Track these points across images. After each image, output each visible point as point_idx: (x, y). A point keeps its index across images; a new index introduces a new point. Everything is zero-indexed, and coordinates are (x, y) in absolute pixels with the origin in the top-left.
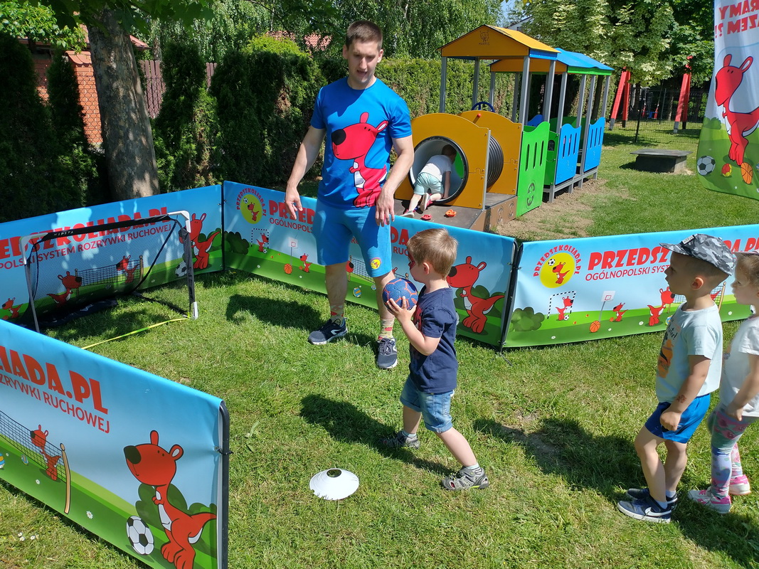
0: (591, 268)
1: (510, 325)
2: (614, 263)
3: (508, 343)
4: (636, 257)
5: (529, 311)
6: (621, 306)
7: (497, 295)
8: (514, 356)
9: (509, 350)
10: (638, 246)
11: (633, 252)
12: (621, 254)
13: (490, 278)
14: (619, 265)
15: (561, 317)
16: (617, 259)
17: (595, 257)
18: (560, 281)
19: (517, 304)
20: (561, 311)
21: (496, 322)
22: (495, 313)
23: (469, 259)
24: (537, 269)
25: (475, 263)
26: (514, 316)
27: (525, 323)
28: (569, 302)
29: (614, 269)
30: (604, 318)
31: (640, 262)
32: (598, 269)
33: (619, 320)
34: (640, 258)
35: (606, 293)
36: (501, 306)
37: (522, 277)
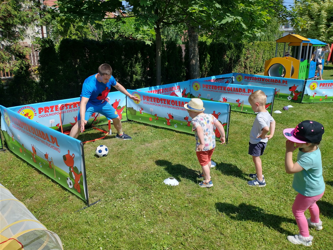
0: (320, 86)
1: (303, 98)
2: (325, 86)
3: (302, 102)
4: (330, 85)
5: (307, 94)
6: (327, 95)
7: (301, 92)
8: (303, 104)
9: (303, 103)
10: (330, 83)
11: (329, 84)
12: (327, 84)
13: (299, 89)
14: (326, 86)
15: (314, 97)
16: (326, 85)
17: (321, 84)
18: (314, 89)
19: (305, 93)
20: (314, 95)
21: (300, 98)
22: (300, 96)
23: (294, 85)
24: (309, 86)
25: (296, 86)
26: (304, 96)
27: (306, 97)
28: (315, 94)
29: (325, 87)
30: (323, 98)
31: (331, 86)
32: (321, 87)
33: (326, 99)
34: (331, 85)
35: (323, 92)
36: (301, 94)
37: (306, 87)
